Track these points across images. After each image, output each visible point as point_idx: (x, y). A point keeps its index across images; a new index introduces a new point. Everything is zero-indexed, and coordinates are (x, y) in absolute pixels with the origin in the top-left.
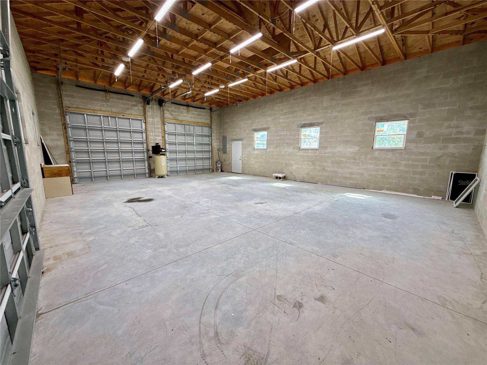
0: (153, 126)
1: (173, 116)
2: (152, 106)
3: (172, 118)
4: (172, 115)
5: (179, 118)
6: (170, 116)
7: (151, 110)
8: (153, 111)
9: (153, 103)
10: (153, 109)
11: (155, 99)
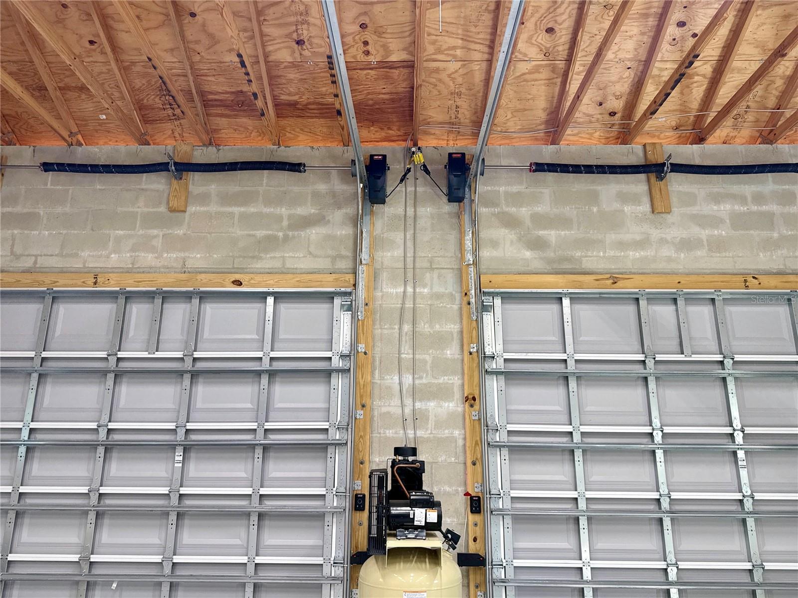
0: (407, 328)
1: (551, 254)
2: (410, 211)
3: (537, 265)
4: (538, 244)
5: (594, 260)
6: (528, 254)
7: (398, 237)
8: (413, 235)
9: (413, 189)
10: (412, 224)
11: (425, 166)
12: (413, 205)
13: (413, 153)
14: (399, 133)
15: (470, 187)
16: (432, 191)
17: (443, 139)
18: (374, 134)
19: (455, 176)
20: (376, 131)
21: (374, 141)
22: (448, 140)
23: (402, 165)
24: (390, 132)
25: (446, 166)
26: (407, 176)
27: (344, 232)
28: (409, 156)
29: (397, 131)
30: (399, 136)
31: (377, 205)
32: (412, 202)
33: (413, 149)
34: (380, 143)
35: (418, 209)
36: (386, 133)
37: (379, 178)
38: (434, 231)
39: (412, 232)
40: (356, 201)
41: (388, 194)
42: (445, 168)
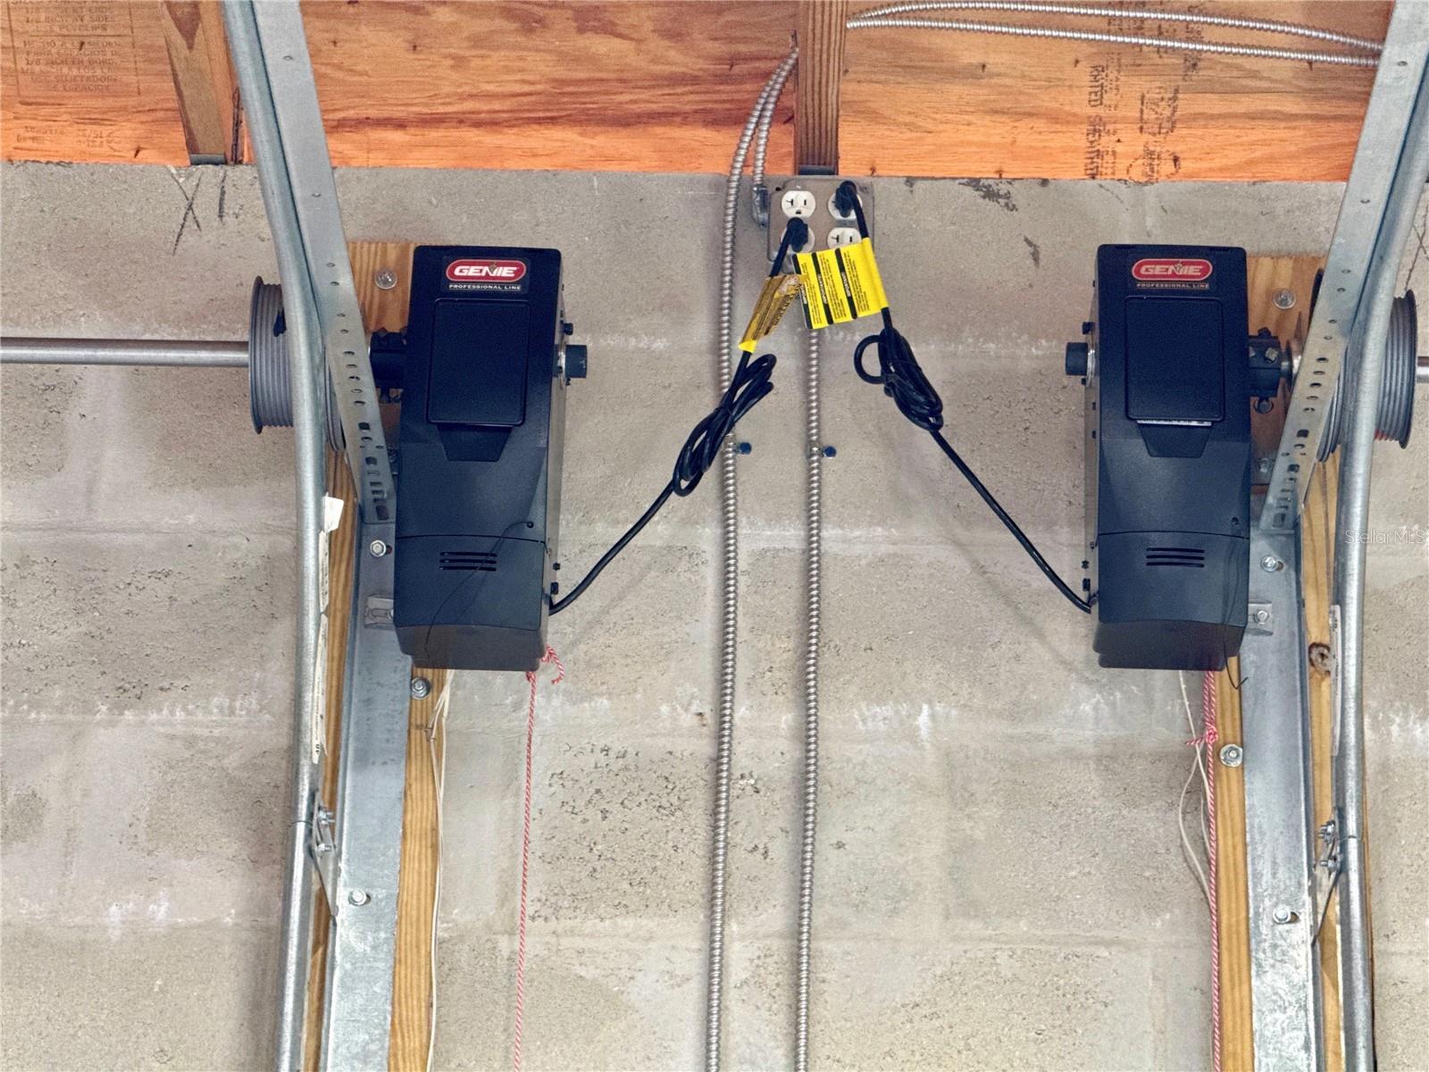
2: (764, 733)
7: (654, 958)
8: (780, 947)
9: (790, 536)
10: (780, 850)
11: (892, 346)
12: (784, 676)
13: (797, 232)
14: (678, 60)
15: (1291, 532)
16: (959, 563)
17: (1054, 118)
18: (459, 62)
19: (1160, 443)
20: (477, 41)
21: (461, 120)
22: (1096, 127)
23: (700, 332)
24: (600, 45)
25: (1076, 352)
26: (744, 428)
27: (160, 911)
28: (759, 252)
29: (658, 45)
30: (675, 80)
31: (470, 676)
32: (784, 649)
33: (798, 202)
34: (507, 139)
35: (830, 719)
36: (563, 57)
37: (493, 442)
38: (971, 908)
39: (774, 917)
40: (281, 632)
41: (567, 580)
42: (1075, 367)
